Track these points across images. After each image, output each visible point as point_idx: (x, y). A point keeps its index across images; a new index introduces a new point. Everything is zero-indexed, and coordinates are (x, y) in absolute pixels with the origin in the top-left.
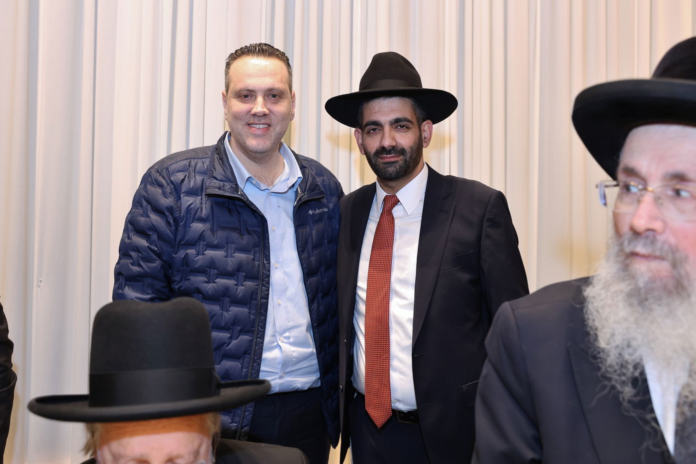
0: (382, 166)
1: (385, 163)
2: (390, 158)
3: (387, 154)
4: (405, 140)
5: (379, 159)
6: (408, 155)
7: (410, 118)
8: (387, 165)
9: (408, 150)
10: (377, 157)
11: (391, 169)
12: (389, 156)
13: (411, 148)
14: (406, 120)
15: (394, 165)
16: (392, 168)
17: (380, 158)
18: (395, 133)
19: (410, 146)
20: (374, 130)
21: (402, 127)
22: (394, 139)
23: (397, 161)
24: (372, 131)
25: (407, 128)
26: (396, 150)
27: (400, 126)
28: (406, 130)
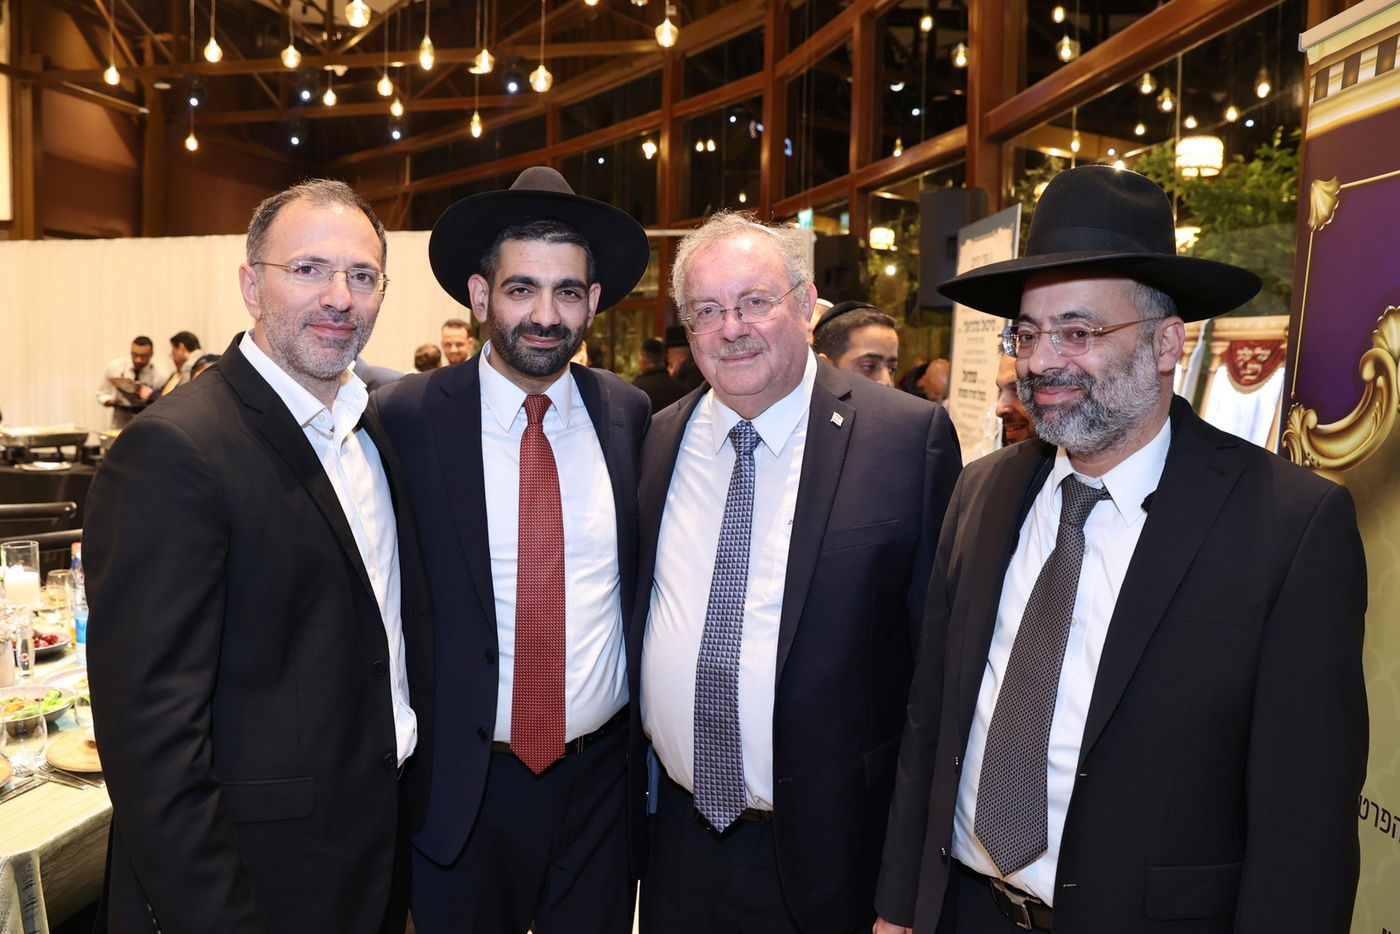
0: (525, 351)
1: (536, 349)
2: (540, 342)
3: (541, 336)
4: (572, 315)
5: (521, 339)
6: (573, 339)
7: (584, 282)
8: (533, 352)
9: (574, 331)
10: (520, 334)
11: (542, 361)
12: (543, 338)
13: (579, 329)
14: (580, 284)
15: (548, 354)
16: (545, 359)
17: (524, 337)
18: (558, 302)
19: (579, 325)
20: (521, 290)
21: (568, 293)
22: (557, 312)
23: (556, 348)
24: (517, 292)
25: (577, 296)
26: (557, 330)
27: (565, 292)
28: (576, 298)
